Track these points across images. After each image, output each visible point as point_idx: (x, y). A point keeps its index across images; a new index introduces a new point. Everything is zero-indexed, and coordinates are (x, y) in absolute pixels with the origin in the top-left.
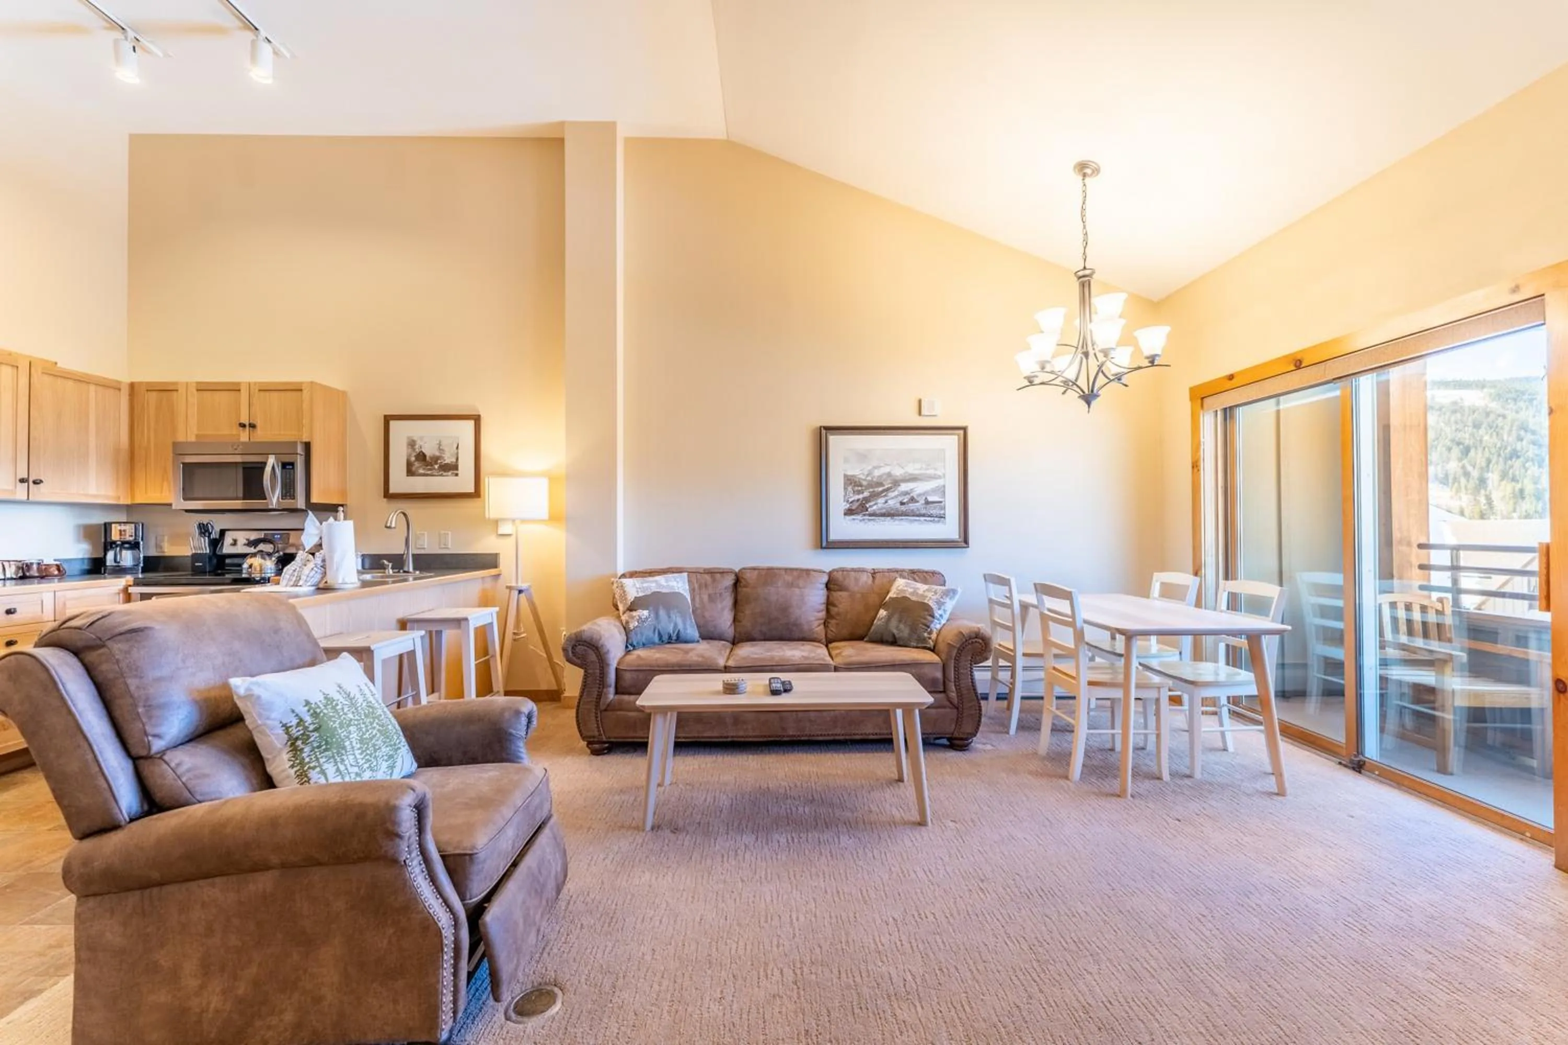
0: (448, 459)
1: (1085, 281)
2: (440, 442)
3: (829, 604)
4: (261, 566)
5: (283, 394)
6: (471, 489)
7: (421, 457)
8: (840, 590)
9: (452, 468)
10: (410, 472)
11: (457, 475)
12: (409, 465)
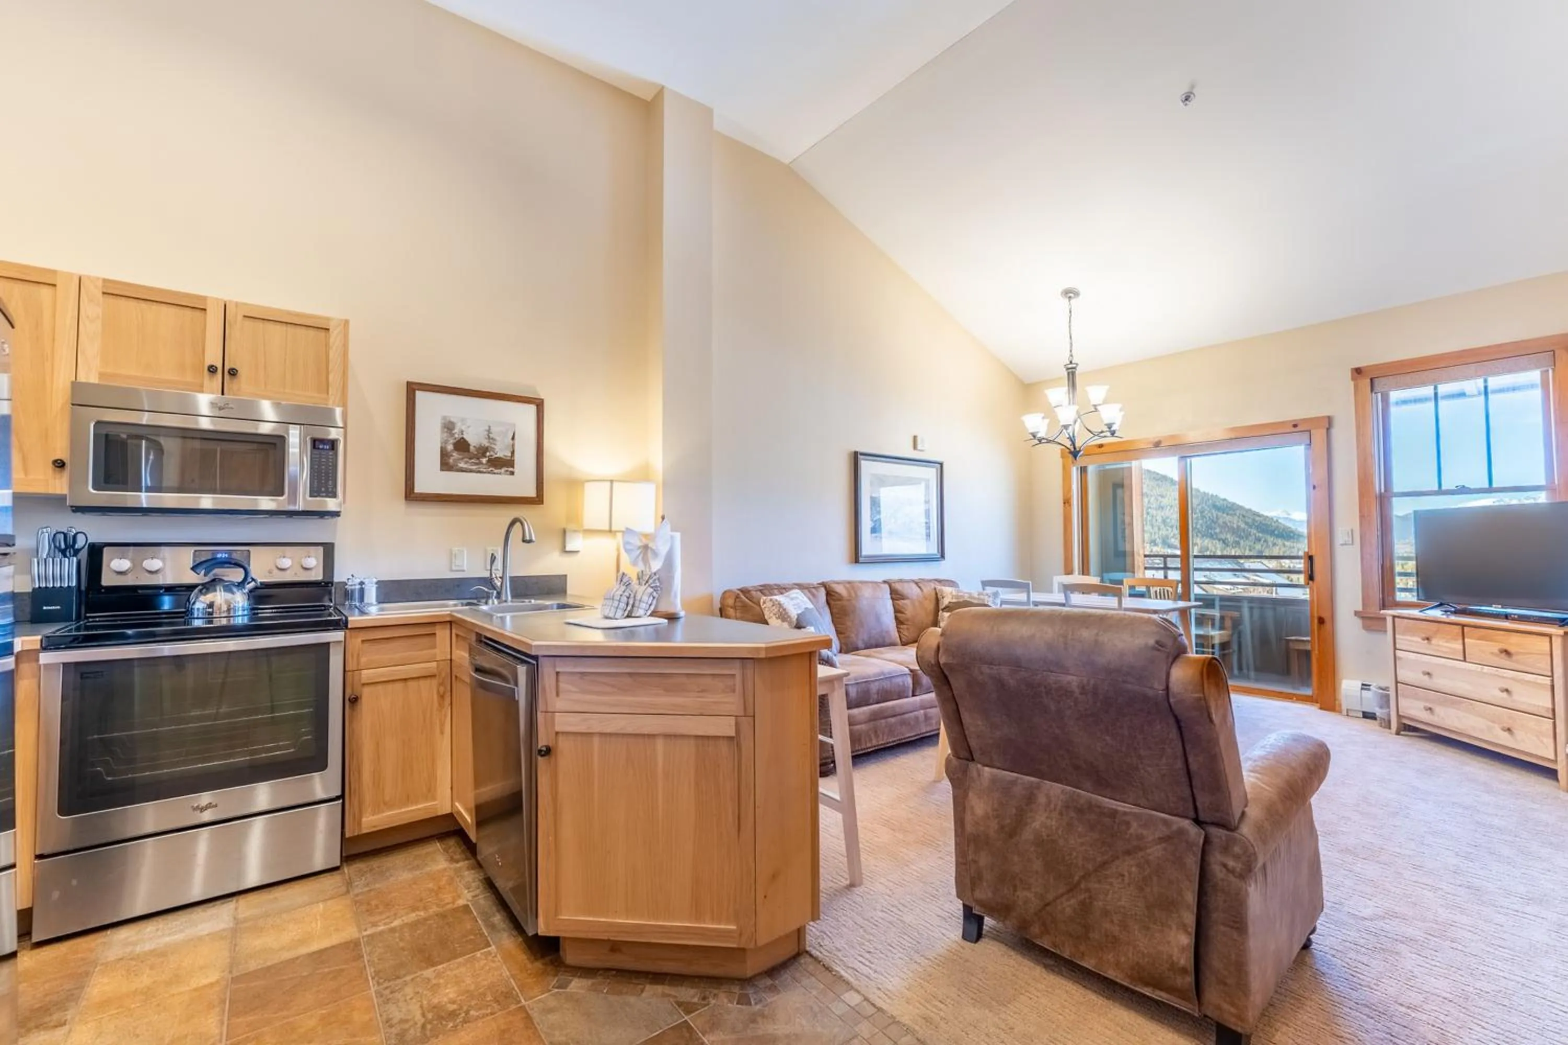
0: (501, 452)
1: (1071, 373)
2: (490, 427)
3: (897, 611)
4: (229, 604)
5: (290, 329)
6: (532, 493)
7: (462, 445)
8: (903, 599)
9: (505, 464)
10: (446, 465)
11: (512, 473)
12: (444, 455)
